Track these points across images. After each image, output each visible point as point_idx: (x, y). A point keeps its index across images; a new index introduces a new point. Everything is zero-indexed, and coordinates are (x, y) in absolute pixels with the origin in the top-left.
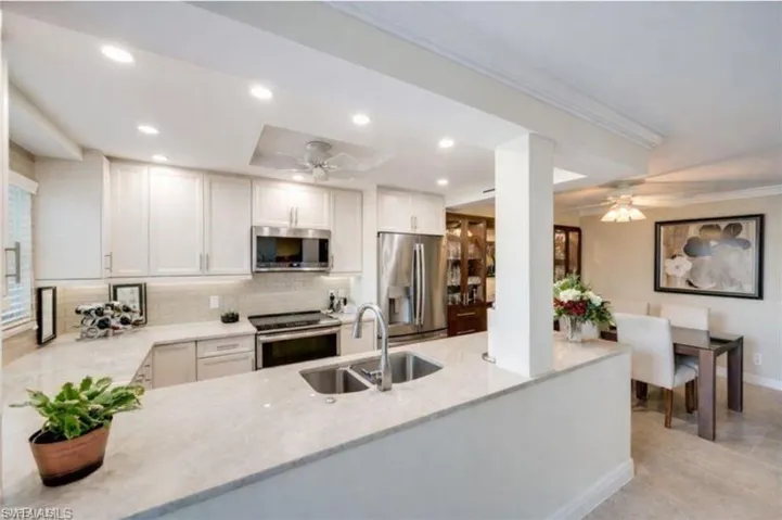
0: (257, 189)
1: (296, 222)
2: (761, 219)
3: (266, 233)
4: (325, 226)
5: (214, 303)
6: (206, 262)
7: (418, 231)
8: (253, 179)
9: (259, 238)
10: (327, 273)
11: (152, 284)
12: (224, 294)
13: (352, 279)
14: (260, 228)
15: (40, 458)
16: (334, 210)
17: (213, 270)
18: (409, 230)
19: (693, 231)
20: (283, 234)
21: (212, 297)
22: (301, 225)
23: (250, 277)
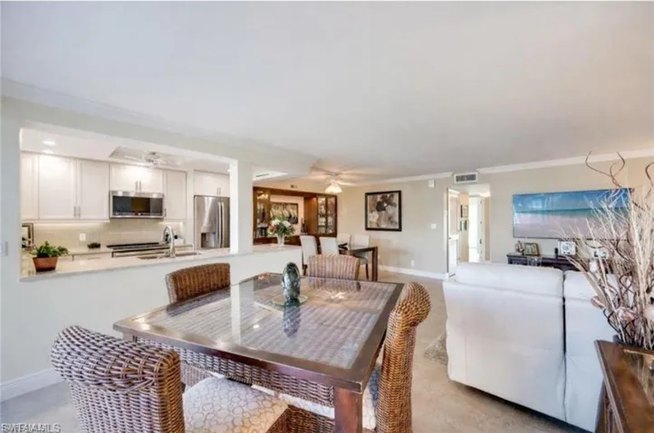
0: (113, 169)
1: (140, 188)
2: (400, 192)
3: (120, 194)
4: (161, 191)
5: (83, 237)
6: (77, 213)
7: (222, 195)
8: (110, 164)
9: (114, 197)
10: (161, 219)
11: (37, 226)
12: (90, 233)
13: (181, 224)
14: (116, 192)
15: (36, 263)
16: (167, 182)
17: (82, 217)
18: (216, 195)
19: (379, 198)
20: (132, 195)
21: (81, 235)
22: (143, 191)
23: (109, 221)
